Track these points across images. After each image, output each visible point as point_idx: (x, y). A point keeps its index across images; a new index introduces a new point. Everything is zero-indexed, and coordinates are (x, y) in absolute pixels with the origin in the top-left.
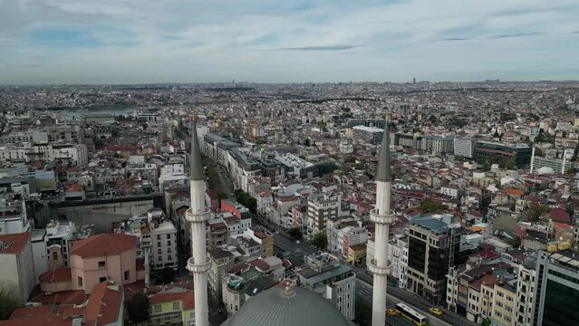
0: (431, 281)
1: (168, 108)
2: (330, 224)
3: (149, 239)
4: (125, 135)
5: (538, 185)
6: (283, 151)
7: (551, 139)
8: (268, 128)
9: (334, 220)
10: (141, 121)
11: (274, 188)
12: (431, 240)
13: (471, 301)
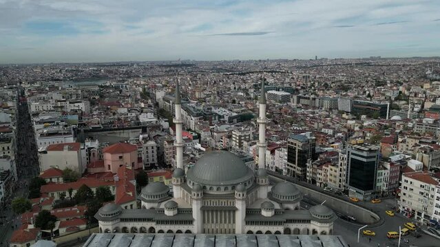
0: (299, 168)
1: (132, 80)
2: (245, 143)
3: (141, 149)
4: (109, 97)
5: (385, 126)
6: (218, 106)
7: (407, 99)
8: (206, 92)
9: (248, 141)
10: (116, 88)
11: (211, 127)
12: (299, 146)
13: (318, 176)
